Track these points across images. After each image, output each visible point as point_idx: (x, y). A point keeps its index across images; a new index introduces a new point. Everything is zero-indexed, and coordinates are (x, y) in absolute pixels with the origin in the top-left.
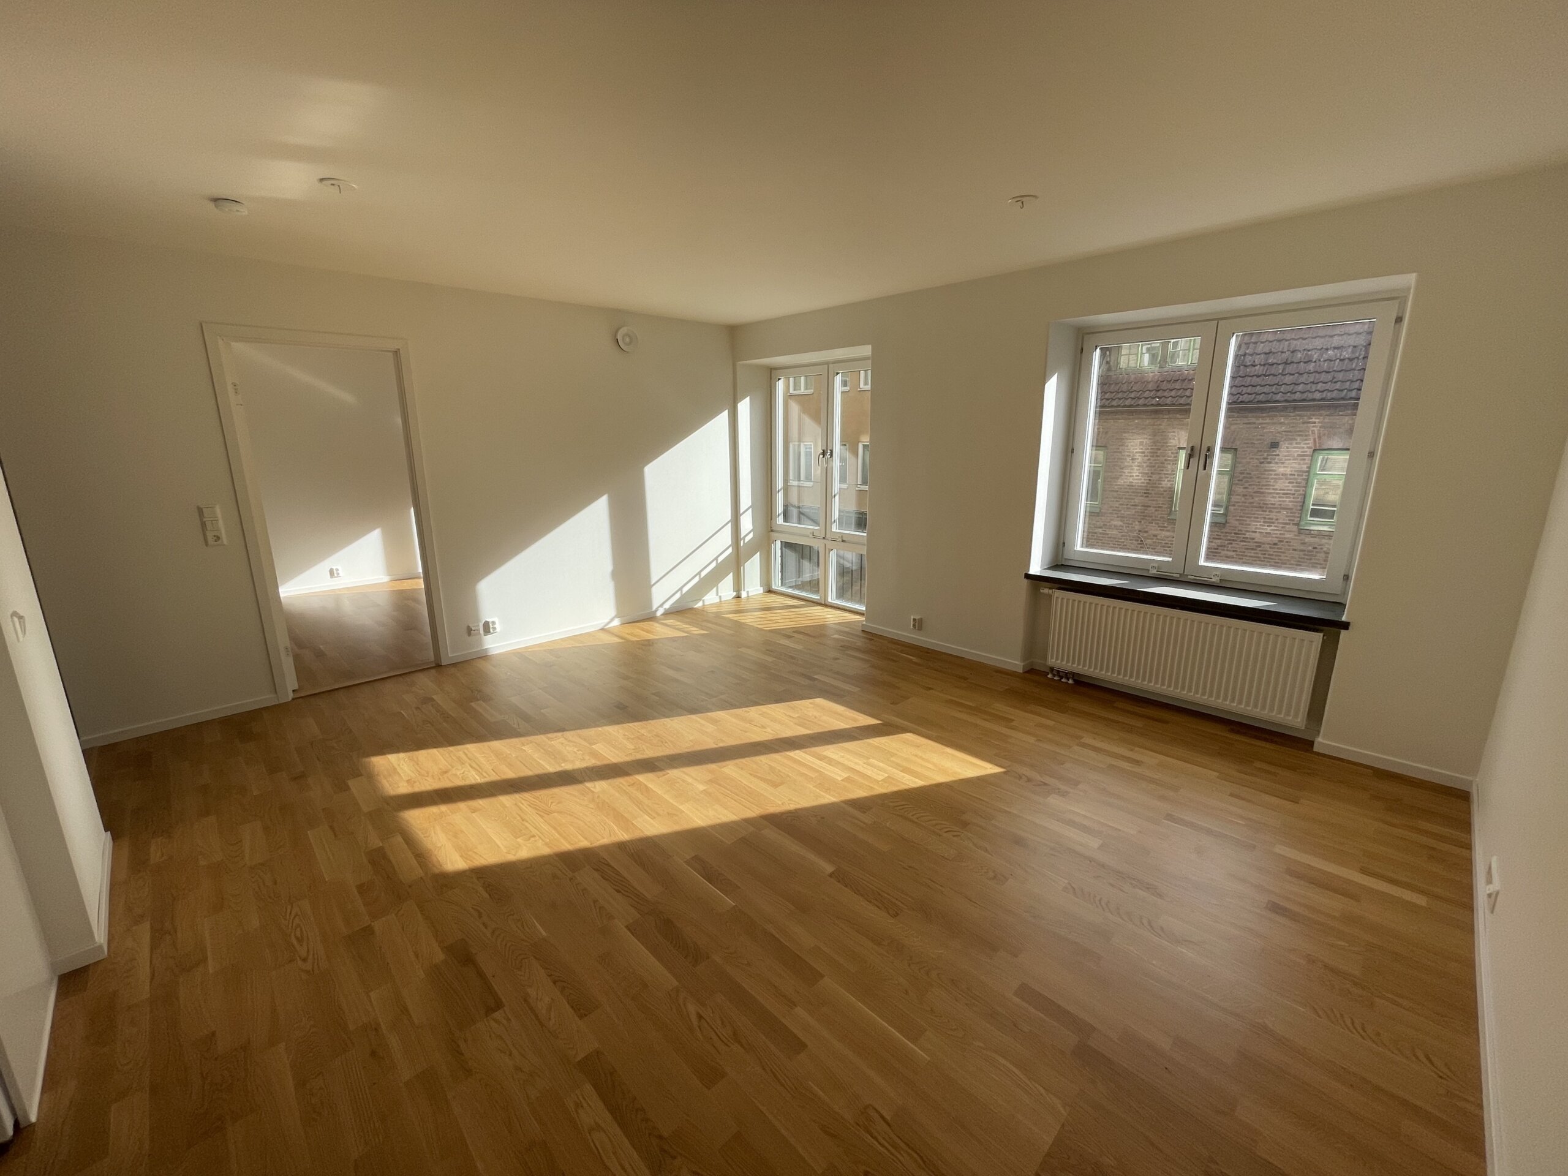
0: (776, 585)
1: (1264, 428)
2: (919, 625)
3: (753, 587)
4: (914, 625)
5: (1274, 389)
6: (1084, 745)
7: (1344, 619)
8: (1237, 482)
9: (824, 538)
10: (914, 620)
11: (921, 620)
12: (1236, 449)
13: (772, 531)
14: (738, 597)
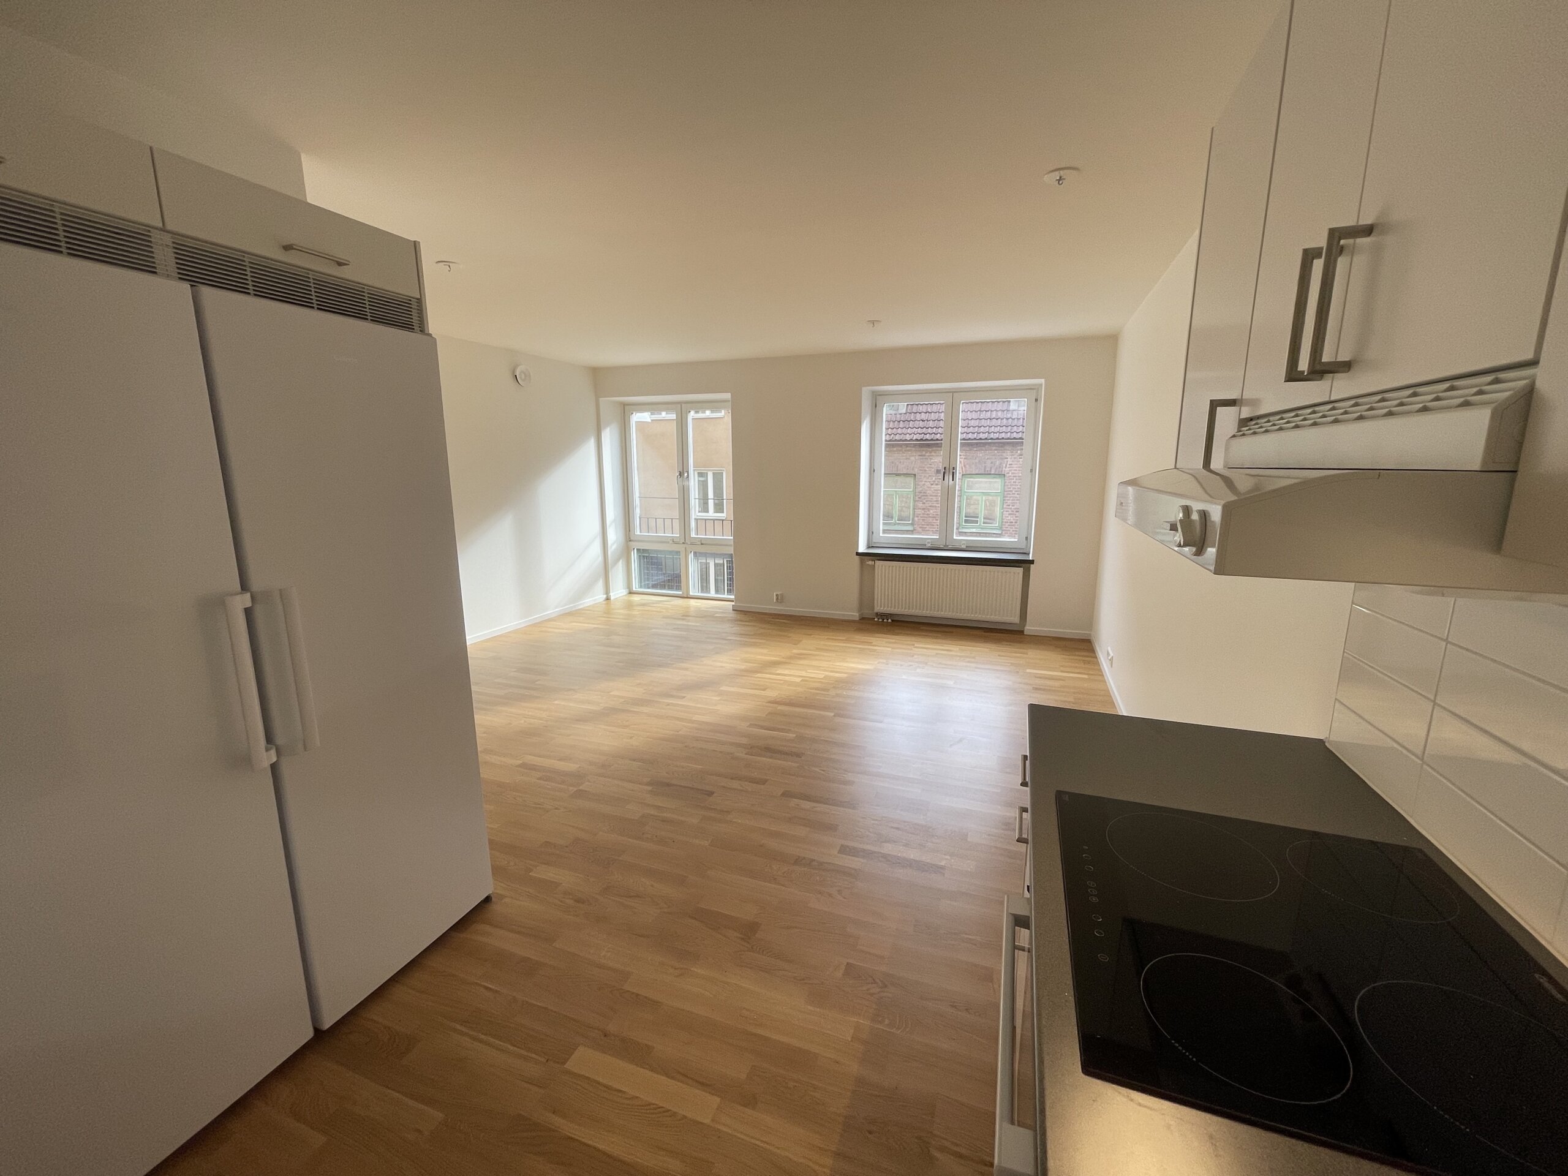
0: (635, 587)
1: (931, 459)
2: (780, 599)
3: (618, 592)
4: (777, 599)
5: (934, 430)
6: (916, 647)
7: (1031, 559)
8: (918, 499)
9: (683, 543)
10: (777, 595)
11: (782, 595)
12: (915, 475)
13: (630, 541)
14: (608, 599)
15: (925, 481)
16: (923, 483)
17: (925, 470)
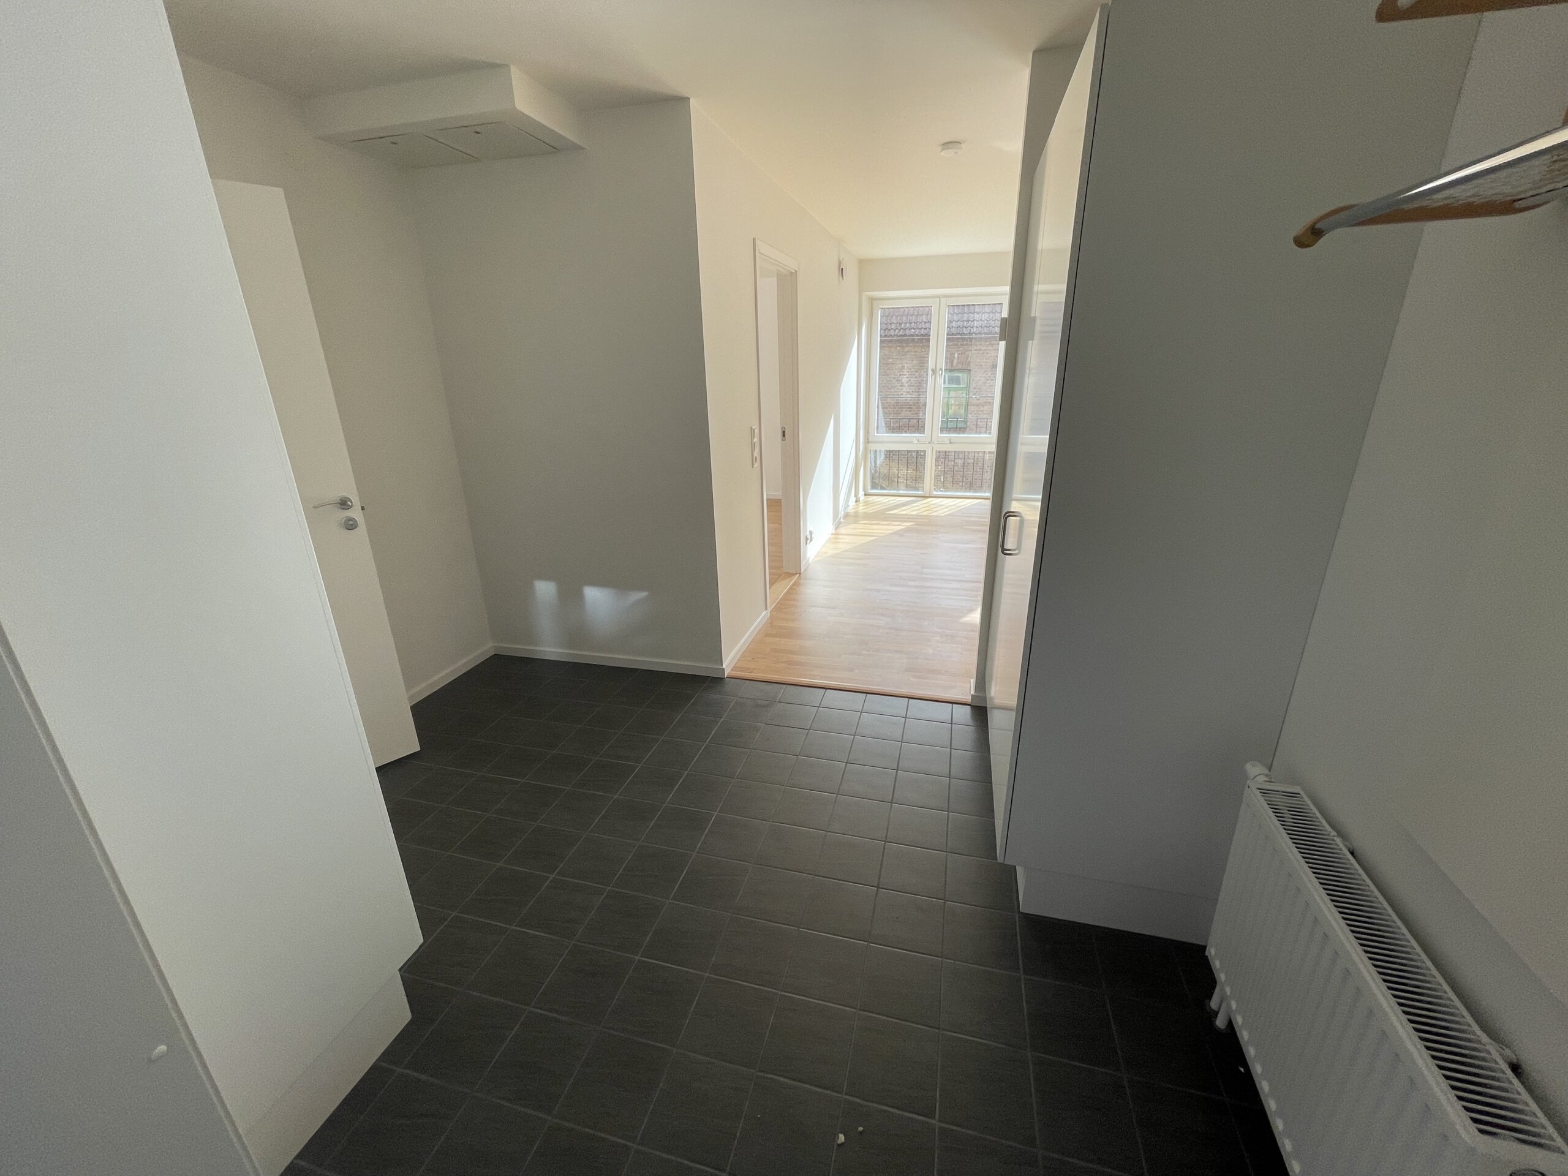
3: (861, 492)
9: (930, 443)
13: (869, 442)
14: (857, 501)
15: (980, 377)
16: (978, 378)
17: (982, 365)
